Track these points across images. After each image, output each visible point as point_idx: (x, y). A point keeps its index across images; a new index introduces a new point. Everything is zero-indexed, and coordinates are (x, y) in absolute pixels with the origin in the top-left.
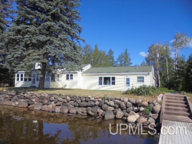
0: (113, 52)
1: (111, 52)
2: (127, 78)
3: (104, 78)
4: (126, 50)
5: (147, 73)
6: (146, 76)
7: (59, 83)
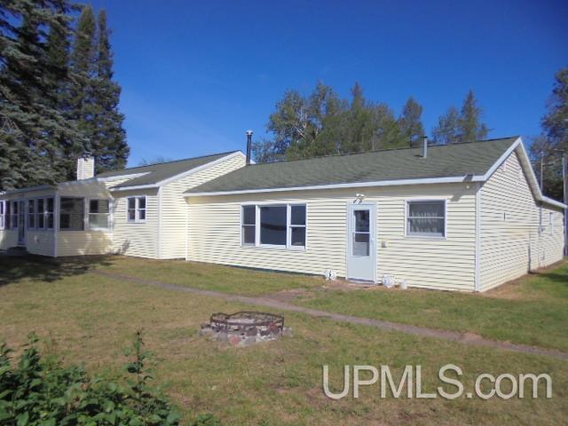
0: (421, 108)
1: (412, 110)
2: (356, 212)
3: (264, 209)
4: (470, 97)
5: (461, 179)
6: (456, 199)
7: (109, 234)
